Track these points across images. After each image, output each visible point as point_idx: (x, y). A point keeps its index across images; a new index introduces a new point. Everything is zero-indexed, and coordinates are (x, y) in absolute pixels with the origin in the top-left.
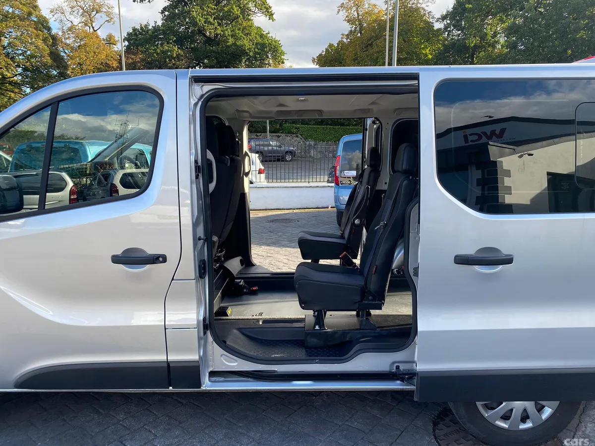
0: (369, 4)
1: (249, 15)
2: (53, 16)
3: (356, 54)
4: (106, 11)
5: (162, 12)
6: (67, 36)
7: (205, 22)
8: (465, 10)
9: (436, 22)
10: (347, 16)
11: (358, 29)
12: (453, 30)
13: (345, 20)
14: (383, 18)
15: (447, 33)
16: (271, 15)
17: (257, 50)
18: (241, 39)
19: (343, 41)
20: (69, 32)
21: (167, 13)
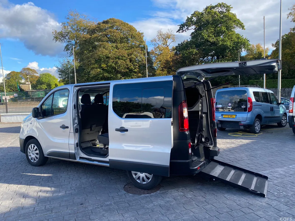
1: (232, 29)
5: (191, 35)
6: (156, 50)
7: (208, 37)
13: (292, 21)
16: (243, 27)
17: (234, 45)
18: (226, 41)
19: (291, 32)
21: (193, 35)
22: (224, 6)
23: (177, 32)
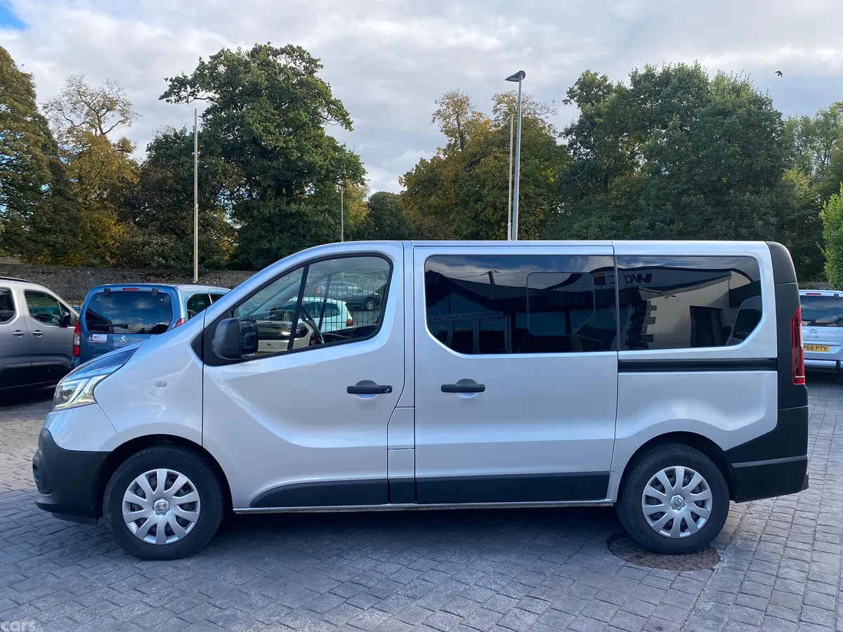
0: (473, 113)
1: (319, 123)
2: (47, 113)
3: (457, 175)
4: (120, 108)
5: (204, 116)
6: (65, 140)
7: (263, 131)
8: (593, 124)
9: (559, 137)
10: (444, 127)
11: (459, 142)
12: (580, 148)
13: (442, 131)
14: (491, 130)
15: (572, 151)
16: (348, 124)
18: (309, 152)
19: (438, 157)
20: (68, 135)
21: (210, 117)
22: (302, 58)
23: (162, 98)
